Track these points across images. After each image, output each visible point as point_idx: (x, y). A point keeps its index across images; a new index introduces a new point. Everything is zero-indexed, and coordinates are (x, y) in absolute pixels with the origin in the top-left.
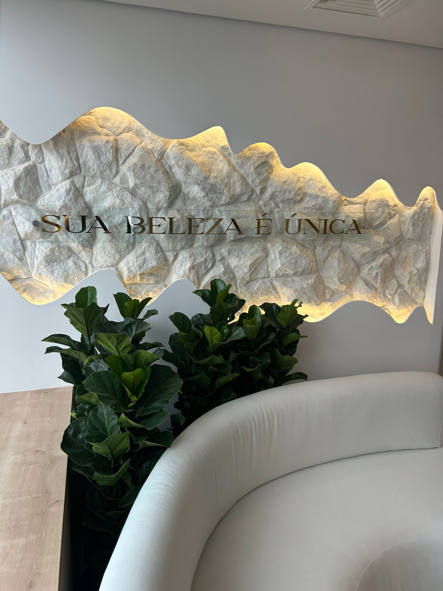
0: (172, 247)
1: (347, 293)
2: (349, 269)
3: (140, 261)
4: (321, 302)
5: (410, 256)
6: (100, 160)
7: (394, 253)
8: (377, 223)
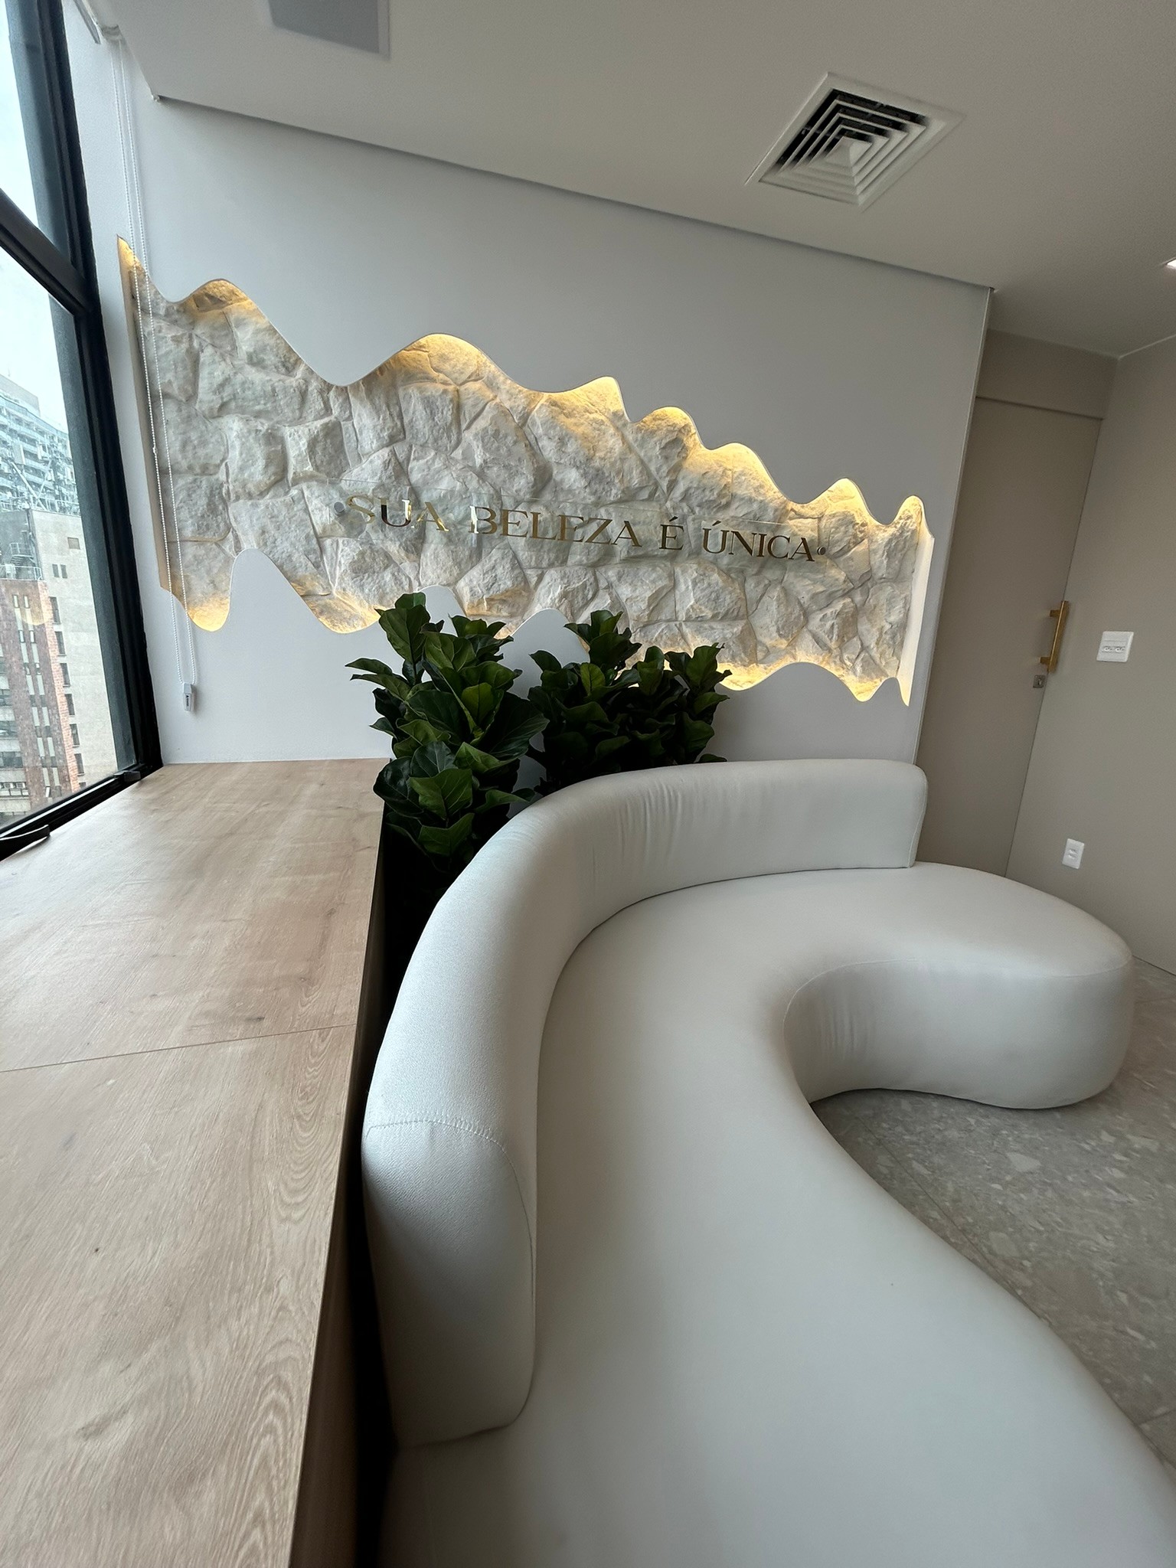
0: (536, 562)
1: (787, 653)
2: (793, 616)
3: (488, 579)
4: (751, 662)
5: (882, 602)
6: (434, 419)
7: (858, 598)
8: (837, 549)
